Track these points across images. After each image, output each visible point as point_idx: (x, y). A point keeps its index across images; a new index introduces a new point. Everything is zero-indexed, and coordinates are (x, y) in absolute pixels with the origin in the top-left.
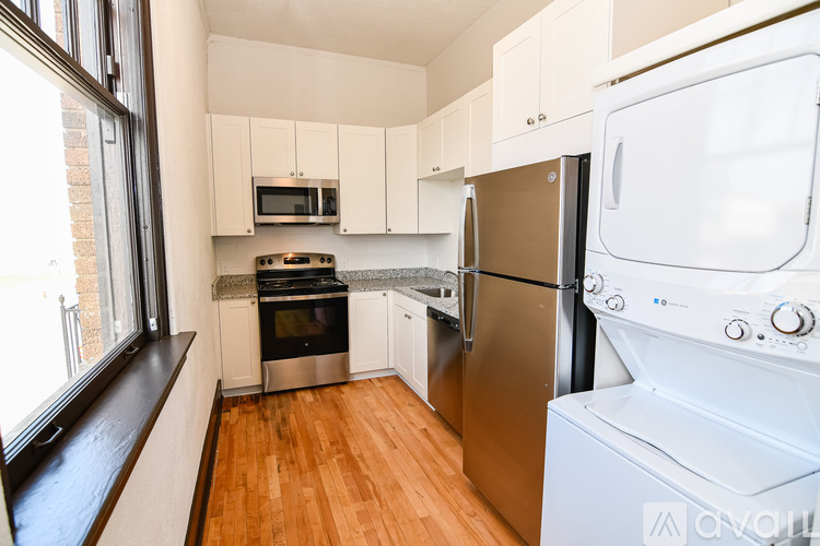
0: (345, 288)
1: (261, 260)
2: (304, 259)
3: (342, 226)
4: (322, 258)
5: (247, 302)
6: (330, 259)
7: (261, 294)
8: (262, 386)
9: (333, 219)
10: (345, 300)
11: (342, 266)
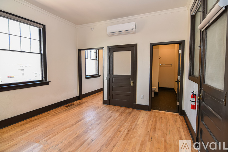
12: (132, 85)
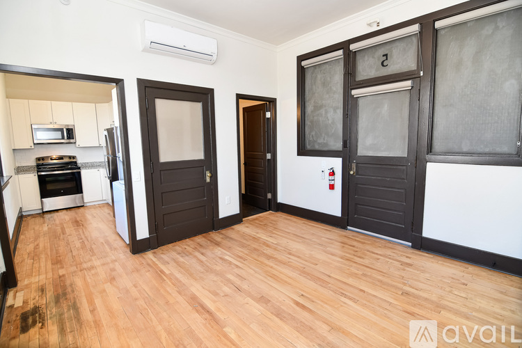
0: (79, 168)
1: (38, 159)
2: (61, 158)
3: (77, 143)
4: (70, 157)
5: (32, 175)
6: (74, 157)
7: (38, 172)
8: (42, 209)
9: (72, 141)
10: (79, 173)
11: (80, 161)
12: (208, 180)
